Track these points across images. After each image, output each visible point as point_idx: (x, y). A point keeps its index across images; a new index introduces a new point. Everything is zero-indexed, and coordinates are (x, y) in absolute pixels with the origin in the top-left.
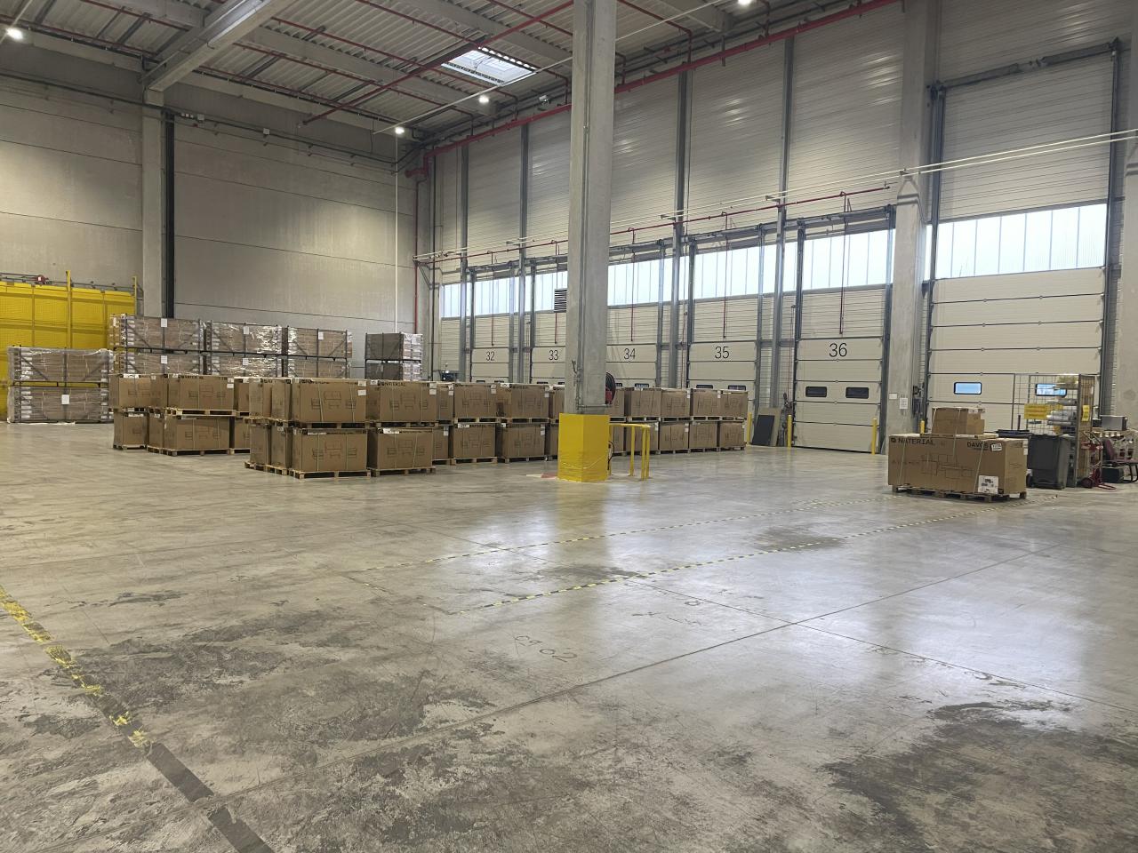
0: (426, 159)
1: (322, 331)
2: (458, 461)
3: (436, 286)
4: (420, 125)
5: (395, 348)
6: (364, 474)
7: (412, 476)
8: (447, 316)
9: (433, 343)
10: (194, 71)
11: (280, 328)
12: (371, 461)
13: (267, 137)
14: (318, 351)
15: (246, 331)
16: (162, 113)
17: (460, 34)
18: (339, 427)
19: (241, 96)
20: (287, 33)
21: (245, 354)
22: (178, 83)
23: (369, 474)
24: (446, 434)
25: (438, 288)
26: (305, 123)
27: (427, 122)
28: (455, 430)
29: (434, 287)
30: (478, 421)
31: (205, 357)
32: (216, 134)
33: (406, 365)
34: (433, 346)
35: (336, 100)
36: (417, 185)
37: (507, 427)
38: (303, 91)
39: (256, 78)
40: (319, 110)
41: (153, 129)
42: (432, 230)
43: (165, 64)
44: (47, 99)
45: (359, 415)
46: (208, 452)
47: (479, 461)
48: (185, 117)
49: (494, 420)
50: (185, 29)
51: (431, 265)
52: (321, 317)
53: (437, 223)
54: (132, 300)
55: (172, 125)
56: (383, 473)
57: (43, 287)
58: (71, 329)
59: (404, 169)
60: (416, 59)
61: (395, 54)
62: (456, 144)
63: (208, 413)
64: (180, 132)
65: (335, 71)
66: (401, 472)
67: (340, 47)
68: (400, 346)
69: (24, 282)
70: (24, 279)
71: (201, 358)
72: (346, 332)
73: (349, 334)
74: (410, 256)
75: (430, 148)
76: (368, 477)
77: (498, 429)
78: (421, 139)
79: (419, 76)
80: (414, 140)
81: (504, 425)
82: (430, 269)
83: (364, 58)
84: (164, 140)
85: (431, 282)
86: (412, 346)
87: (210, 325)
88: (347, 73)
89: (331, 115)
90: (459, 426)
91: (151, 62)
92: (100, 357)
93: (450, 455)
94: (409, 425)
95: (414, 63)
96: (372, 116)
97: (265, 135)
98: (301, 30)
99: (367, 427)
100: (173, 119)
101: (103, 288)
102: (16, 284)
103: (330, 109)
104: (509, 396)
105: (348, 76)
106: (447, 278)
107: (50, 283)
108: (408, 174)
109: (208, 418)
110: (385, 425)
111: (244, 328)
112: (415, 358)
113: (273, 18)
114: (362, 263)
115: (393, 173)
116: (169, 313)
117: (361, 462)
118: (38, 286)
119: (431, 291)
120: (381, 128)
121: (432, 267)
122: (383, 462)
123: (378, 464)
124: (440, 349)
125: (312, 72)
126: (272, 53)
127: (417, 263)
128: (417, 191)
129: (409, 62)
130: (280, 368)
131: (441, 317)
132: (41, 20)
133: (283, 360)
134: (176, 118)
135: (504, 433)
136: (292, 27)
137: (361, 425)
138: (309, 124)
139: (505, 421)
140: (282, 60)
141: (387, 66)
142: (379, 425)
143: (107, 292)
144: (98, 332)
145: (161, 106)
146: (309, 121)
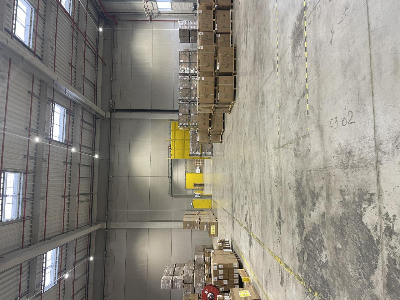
0: (110, 17)
1: (180, 61)
2: (232, 29)
3: (159, 12)
4: (97, 20)
5: (185, 32)
6: (235, 77)
7: (237, 56)
8: (170, 7)
9: (182, 14)
10: (96, 105)
11: (180, 76)
12: (230, 74)
13: (114, 79)
14: (187, 62)
15: (181, 88)
16: (112, 113)
17: (56, 9)
18: (216, 88)
19: (101, 88)
20: (75, 76)
21: (189, 89)
22: (102, 109)
23: (235, 75)
24: (219, 35)
25: (160, 11)
26: (106, 65)
27: (95, 17)
28: (218, 31)
29: (159, 13)
30: (214, 20)
31: (191, 102)
32: (116, 96)
33: (191, 27)
34: (183, 14)
35: (95, 54)
36: (120, 20)
37: (217, 4)
38: (94, 66)
39: (94, 83)
40: (100, 61)
41: (118, 115)
42: (137, 14)
43: (96, 113)
44: (115, 145)
45: (211, 80)
46: (224, 119)
47: (232, 19)
48: (112, 106)
49: (214, 11)
50: (83, 109)
51: (151, 14)
52: (175, 59)
53: (134, 11)
54: (174, 122)
55: (115, 110)
56: (235, 70)
57: (171, 146)
58: (184, 139)
59: (115, 26)
60: (71, 26)
61: (71, 34)
62: (101, 4)
63: (210, 119)
64: (117, 107)
65: (84, 56)
66: (235, 61)
67: (75, 56)
68: (184, 30)
69: (170, 151)
70: (169, 151)
71: (191, 103)
72: (180, 51)
73: (180, 50)
74: (148, 23)
75: (105, 15)
76: (236, 76)
77: (218, 9)
78: (102, 19)
79: (78, 24)
80: (103, 21)
81: (216, 6)
82: (153, 15)
83: (77, 46)
84: (121, 112)
85: (157, 14)
86: (183, 25)
87: (180, 100)
88: (84, 52)
89: (100, 56)
90: (216, 29)
91: (96, 117)
92: (192, 133)
93: (229, 33)
94: (216, 58)
95: (73, 26)
96: (98, 40)
97: (113, 79)
98: (72, 71)
99: (216, 77)
100: (113, 109)
101: (171, 131)
102: (171, 154)
103: (98, 57)
104: (203, 4)
105: (85, 51)
106: (155, 8)
107: (170, 145)
108: (117, 24)
109: (212, 119)
110: (216, 69)
111: (180, 89)
112: (188, 24)
113: (71, 85)
114: (154, 43)
115: (117, 30)
116: (177, 111)
117: (230, 79)
118: (171, 148)
119: (161, 14)
120: (102, 36)
121: (152, 14)
122: (230, 70)
123: (231, 71)
124: (184, 10)
125: (87, 64)
126: (84, 80)
127: (151, 20)
128: (122, 20)
129: (73, 29)
130: (194, 76)
131: (171, 10)
132: (91, 148)
133: (191, 75)
134: (113, 108)
135: (220, 6)
136: (72, 74)
137: (216, 79)
138: (106, 63)
139: (214, 6)
140: (85, 76)
141: (77, 37)
142: (216, 71)
143: (172, 129)
144: (184, 132)
145: (110, 113)
146: (105, 63)
